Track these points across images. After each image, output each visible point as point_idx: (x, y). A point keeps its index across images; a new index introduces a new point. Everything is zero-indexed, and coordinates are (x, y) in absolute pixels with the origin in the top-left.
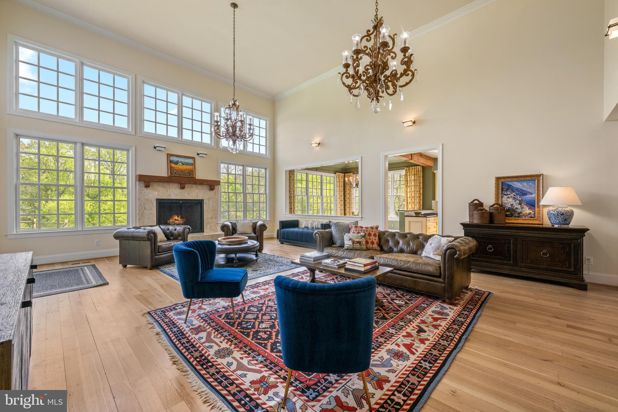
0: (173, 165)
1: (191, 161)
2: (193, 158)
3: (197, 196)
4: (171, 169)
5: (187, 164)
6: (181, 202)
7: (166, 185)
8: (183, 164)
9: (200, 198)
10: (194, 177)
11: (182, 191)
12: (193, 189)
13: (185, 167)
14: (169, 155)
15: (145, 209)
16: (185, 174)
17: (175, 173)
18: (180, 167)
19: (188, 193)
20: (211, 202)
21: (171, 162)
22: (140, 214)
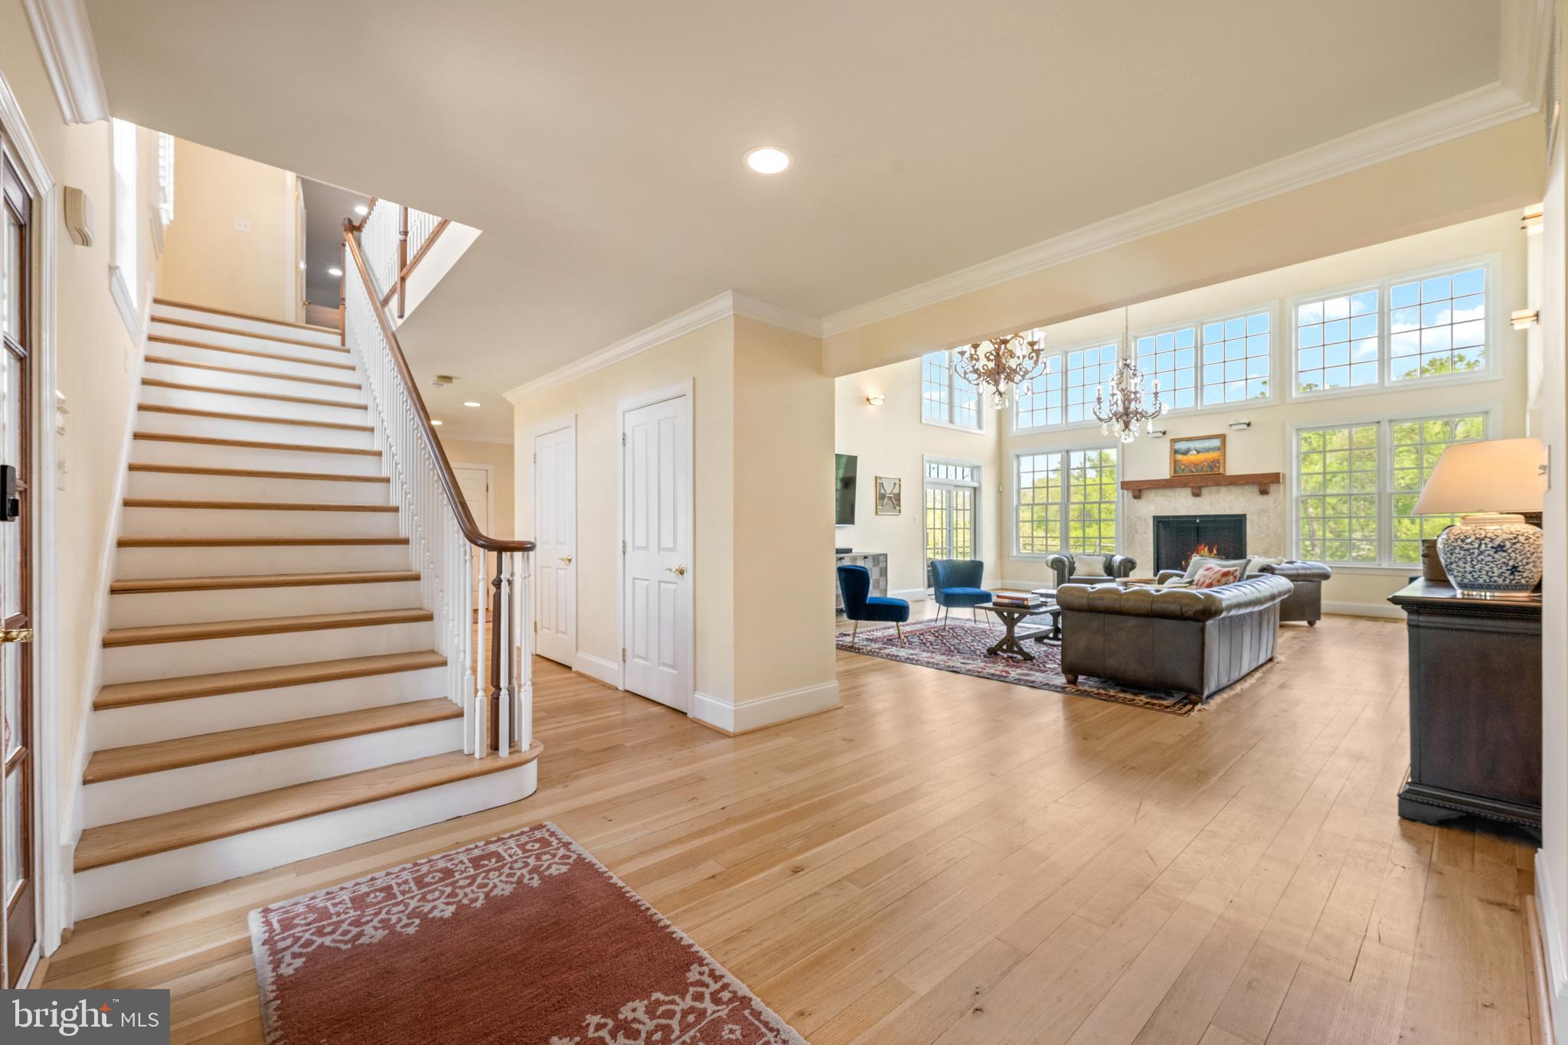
0: (1179, 457)
1: (1216, 443)
2: (1223, 437)
3: (1231, 508)
4: (1175, 463)
5: (1208, 450)
6: (1198, 521)
7: (1169, 492)
8: (1198, 452)
9: (1236, 510)
10: (1221, 471)
11: (1196, 499)
12: (1221, 495)
13: (1202, 457)
14: (1174, 441)
15: (1137, 532)
16: (1202, 468)
17: (1183, 470)
18: (1193, 457)
19: (1211, 503)
20: (1265, 519)
21: (1176, 452)
22: (1130, 539)
